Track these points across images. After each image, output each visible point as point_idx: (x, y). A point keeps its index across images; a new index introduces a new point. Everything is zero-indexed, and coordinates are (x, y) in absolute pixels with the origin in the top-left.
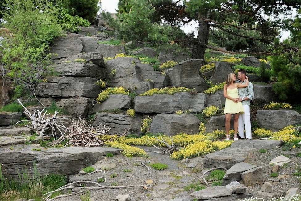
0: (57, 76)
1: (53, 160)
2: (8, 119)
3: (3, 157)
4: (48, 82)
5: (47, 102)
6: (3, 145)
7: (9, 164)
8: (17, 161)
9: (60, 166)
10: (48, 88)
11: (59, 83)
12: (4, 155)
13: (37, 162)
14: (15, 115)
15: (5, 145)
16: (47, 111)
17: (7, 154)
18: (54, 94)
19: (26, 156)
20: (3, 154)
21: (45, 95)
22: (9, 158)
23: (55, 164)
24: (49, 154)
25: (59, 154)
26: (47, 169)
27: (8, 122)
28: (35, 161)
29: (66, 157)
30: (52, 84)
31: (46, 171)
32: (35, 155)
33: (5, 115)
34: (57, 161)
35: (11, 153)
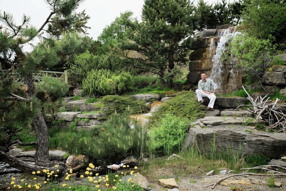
0: (282, 65)
1: (258, 143)
2: (236, 103)
3: (220, 133)
4: (274, 70)
5: (272, 89)
6: (224, 124)
7: (223, 139)
8: (229, 138)
9: (264, 149)
10: (273, 76)
11: (284, 71)
12: (220, 132)
13: (245, 142)
14: (241, 100)
15: (226, 124)
16: (269, 98)
17: (222, 131)
18: (278, 82)
19: (236, 135)
20: (220, 130)
21: (270, 82)
22: (224, 135)
23: (260, 146)
24: (256, 137)
25: (266, 137)
26: (253, 149)
27: (236, 105)
28: (243, 141)
29: (271, 142)
30: (277, 73)
31: (252, 151)
32: (244, 135)
33: (234, 99)
34: (263, 144)
35: (225, 131)
